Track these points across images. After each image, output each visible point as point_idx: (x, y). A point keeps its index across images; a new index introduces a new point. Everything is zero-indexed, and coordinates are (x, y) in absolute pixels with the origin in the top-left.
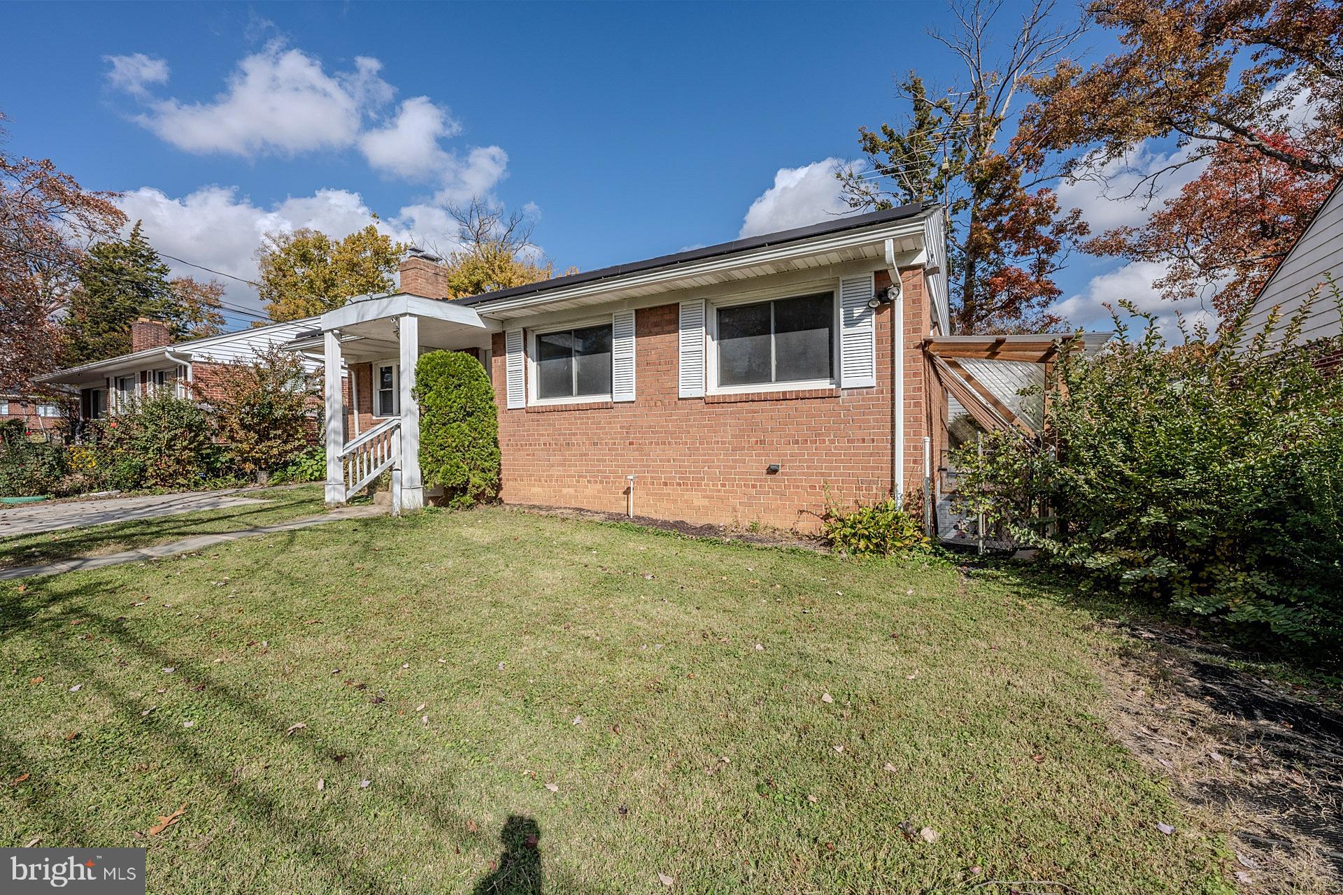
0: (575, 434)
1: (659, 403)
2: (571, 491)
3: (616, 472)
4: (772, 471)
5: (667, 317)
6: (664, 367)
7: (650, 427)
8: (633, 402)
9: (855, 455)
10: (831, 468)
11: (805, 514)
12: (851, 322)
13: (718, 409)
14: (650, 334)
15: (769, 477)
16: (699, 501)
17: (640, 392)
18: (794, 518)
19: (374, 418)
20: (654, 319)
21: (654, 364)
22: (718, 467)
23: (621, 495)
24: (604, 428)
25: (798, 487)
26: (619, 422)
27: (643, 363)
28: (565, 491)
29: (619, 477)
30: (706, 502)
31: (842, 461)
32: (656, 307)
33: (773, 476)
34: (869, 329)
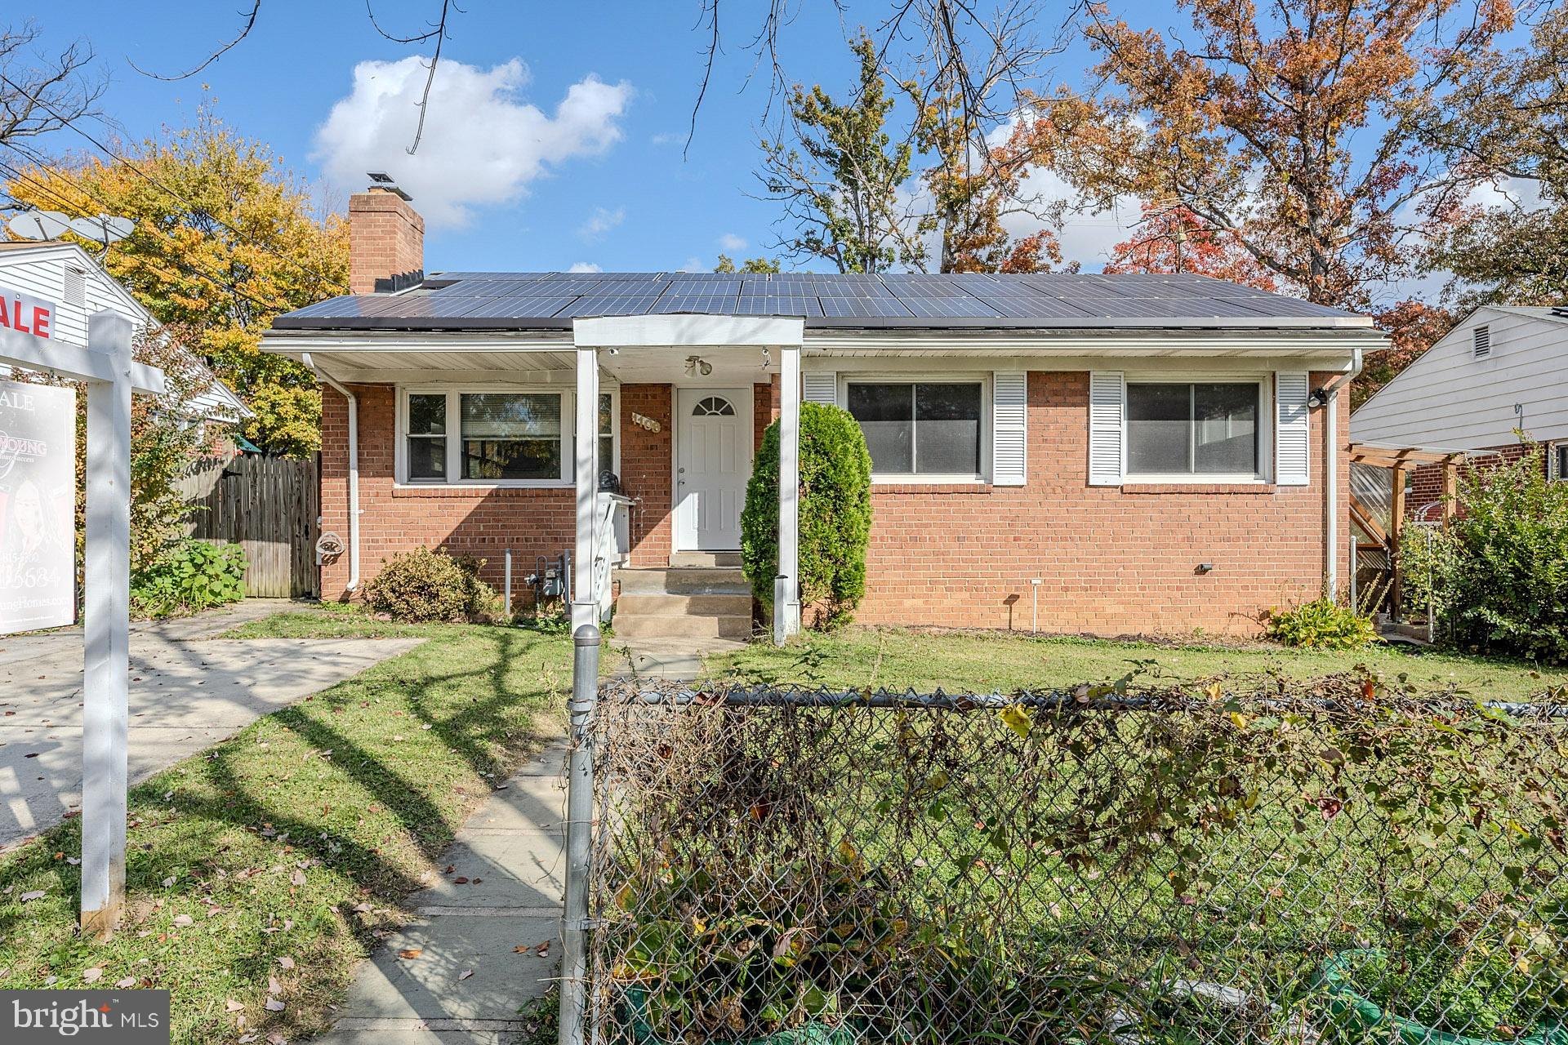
0: (926, 526)
1: (1059, 490)
2: (919, 602)
3: (994, 575)
4: (1201, 570)
5: (1072, 386)
6: (1067, 447)
7: (1046, 518)
8: (1021, 487)
9: (1288, 553)
10: (1265, 567)
11: (1236, 617)
12: (1287, 419)
13: (1137, 500)
14: (1047, 404)
15: (1197, 577)
16: (1111, 607)
17: (1033, 475)
18: (1224, 620)
19: (397, 486)
20: (1051, 386)
21: (1054, 441)
22: (1136, 567)
23: (1000, 605)
24: (975, 518)
25: (1229, 588)
26: (999, 512)
27: (1037, 439)
28: (908, 603)
29: (998, 582)
30: (1121, 609)
31: (1275, 560)
32: (1056, 373)
33: (1202, 577)
34: (1304, 427)
